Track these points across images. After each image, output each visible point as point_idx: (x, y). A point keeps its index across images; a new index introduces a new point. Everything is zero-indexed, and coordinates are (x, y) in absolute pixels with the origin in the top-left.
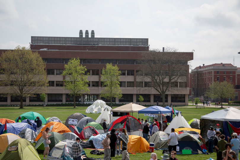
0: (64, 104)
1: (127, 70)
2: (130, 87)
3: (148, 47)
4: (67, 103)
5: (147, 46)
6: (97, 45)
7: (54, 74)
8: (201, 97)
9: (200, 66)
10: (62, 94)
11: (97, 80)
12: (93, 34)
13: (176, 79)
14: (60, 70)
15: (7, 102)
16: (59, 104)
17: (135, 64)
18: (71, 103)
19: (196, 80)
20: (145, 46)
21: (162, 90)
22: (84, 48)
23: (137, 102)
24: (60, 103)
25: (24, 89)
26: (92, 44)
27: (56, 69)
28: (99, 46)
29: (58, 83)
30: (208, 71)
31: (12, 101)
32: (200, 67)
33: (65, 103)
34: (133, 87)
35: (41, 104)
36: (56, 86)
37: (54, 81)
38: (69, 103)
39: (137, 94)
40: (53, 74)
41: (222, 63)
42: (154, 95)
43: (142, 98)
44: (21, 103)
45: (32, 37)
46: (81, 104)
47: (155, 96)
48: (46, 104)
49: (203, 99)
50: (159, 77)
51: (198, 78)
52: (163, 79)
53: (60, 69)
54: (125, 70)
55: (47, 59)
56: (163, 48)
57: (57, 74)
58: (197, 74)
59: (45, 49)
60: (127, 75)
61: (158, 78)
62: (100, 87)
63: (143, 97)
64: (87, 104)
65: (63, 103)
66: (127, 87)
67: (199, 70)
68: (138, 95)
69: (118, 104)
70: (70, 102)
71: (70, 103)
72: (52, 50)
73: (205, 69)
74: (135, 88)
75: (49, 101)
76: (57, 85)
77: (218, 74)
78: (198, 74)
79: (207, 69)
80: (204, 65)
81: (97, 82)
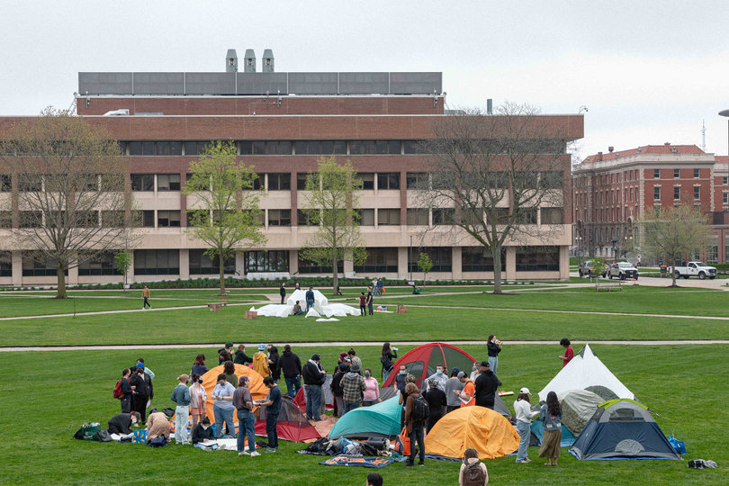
0: (186, 282)
1: (379, 174)
2: (387, 224)
3: (442, 101)
4: (195, 277)
5: (437, 96)
6: (281, 97)
7: (153, 190)
8: (604, 249)
9: (600, 153)
10: (179, 250)
11: (286, 205)
12: (269, 60)
13: (534, 201)
14: (171, 176)
15: (11, 275)
16: (169, 282)
17: (403, 153)
18: (206, 280)
19: (589, 196)
20: (431, 96)
21: (491, 235)
22: (243, 106)
23: (409, 271)
24: (173, 278)
25: (67, 240)
26: (268, 92)
27: (158, 175)
28: (289, 99)
29: (164, 216)
30: (626, 169)
31: (26, 273)
32: (600, 157)
33: (187, 279)
34: (398, 227)
35: (114, 283)
36: (159, 226)
37: (153, 211)
38: (199, 279)
39: (409, 248)
40: (150, 188)
41: (667, 144)
42: (463, 248)
43: (425, 261)
44: (59, 280)
45: (81, 75)
46: (237, 281)
47: (466, 251)
48: (130, 281)
49: (609, 255)
50: (483, 198)
51: (593, 189)
52: (495, 201)
53: (169, 175)
54: (373, 174)
55: (129, 142)
56: (489, 102)
57: (159, 189)
58: (590, 177)
59: (123, 112)
60: (379, 188)
61: (480, 199)
62: (295, 228)
63: (431, 258)
64: (254, 279)
65: (182, 279)
66: (379, 224)
67: (598, 166)
68: (412, 251)
69: (351, 280)
70: (203, 273)
71: (203, 277)
72: (145, 116)
73: (614, 163)
74: (404, 227)
75: (137, 272)
76: (163, 223)
77: (656, 178)
78: (593, 179)
79: (622, 161)
80: (611, 149)
81: (286, 212)
